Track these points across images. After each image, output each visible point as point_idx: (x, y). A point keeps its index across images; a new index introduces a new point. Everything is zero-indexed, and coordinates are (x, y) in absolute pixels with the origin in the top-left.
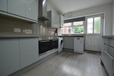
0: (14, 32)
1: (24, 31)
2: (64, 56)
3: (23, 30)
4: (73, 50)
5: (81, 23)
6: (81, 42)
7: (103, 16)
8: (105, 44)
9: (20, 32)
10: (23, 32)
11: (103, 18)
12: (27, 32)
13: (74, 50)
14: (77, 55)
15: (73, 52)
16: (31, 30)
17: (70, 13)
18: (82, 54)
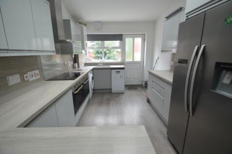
0: (9, 85)
1: (27, 77)
2: (101, 103)
3: (25, 76)
4: (111, 89)
5: (117, 43)
6: (121, 77)
7: (145, 38)
8: (153, 81)
9: (20, 81)
10: (26, 79)
11: (145, 40)
12: (31, 77)
13: (113, 90)
14: (118, 96)
15: (111, 92)
16: (36, 69)
17: (98, 22)
18: (123, 93)
